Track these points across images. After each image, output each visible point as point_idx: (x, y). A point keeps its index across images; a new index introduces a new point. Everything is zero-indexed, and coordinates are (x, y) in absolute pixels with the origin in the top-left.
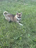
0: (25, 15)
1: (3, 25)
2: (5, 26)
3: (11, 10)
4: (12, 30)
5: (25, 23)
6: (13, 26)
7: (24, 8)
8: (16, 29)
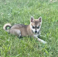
0: (50, 22)
1: (7, 43)
2: (11, 44)
3: (23, 12)
4: (25, 51)
5: (50, 39)
6: (27, 45)
7: (48, 9)
8: (33, 50)
